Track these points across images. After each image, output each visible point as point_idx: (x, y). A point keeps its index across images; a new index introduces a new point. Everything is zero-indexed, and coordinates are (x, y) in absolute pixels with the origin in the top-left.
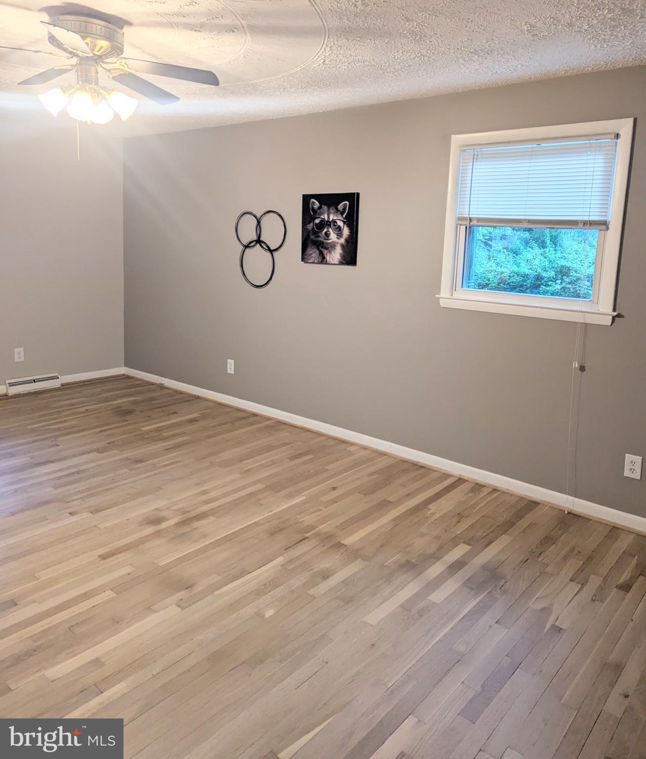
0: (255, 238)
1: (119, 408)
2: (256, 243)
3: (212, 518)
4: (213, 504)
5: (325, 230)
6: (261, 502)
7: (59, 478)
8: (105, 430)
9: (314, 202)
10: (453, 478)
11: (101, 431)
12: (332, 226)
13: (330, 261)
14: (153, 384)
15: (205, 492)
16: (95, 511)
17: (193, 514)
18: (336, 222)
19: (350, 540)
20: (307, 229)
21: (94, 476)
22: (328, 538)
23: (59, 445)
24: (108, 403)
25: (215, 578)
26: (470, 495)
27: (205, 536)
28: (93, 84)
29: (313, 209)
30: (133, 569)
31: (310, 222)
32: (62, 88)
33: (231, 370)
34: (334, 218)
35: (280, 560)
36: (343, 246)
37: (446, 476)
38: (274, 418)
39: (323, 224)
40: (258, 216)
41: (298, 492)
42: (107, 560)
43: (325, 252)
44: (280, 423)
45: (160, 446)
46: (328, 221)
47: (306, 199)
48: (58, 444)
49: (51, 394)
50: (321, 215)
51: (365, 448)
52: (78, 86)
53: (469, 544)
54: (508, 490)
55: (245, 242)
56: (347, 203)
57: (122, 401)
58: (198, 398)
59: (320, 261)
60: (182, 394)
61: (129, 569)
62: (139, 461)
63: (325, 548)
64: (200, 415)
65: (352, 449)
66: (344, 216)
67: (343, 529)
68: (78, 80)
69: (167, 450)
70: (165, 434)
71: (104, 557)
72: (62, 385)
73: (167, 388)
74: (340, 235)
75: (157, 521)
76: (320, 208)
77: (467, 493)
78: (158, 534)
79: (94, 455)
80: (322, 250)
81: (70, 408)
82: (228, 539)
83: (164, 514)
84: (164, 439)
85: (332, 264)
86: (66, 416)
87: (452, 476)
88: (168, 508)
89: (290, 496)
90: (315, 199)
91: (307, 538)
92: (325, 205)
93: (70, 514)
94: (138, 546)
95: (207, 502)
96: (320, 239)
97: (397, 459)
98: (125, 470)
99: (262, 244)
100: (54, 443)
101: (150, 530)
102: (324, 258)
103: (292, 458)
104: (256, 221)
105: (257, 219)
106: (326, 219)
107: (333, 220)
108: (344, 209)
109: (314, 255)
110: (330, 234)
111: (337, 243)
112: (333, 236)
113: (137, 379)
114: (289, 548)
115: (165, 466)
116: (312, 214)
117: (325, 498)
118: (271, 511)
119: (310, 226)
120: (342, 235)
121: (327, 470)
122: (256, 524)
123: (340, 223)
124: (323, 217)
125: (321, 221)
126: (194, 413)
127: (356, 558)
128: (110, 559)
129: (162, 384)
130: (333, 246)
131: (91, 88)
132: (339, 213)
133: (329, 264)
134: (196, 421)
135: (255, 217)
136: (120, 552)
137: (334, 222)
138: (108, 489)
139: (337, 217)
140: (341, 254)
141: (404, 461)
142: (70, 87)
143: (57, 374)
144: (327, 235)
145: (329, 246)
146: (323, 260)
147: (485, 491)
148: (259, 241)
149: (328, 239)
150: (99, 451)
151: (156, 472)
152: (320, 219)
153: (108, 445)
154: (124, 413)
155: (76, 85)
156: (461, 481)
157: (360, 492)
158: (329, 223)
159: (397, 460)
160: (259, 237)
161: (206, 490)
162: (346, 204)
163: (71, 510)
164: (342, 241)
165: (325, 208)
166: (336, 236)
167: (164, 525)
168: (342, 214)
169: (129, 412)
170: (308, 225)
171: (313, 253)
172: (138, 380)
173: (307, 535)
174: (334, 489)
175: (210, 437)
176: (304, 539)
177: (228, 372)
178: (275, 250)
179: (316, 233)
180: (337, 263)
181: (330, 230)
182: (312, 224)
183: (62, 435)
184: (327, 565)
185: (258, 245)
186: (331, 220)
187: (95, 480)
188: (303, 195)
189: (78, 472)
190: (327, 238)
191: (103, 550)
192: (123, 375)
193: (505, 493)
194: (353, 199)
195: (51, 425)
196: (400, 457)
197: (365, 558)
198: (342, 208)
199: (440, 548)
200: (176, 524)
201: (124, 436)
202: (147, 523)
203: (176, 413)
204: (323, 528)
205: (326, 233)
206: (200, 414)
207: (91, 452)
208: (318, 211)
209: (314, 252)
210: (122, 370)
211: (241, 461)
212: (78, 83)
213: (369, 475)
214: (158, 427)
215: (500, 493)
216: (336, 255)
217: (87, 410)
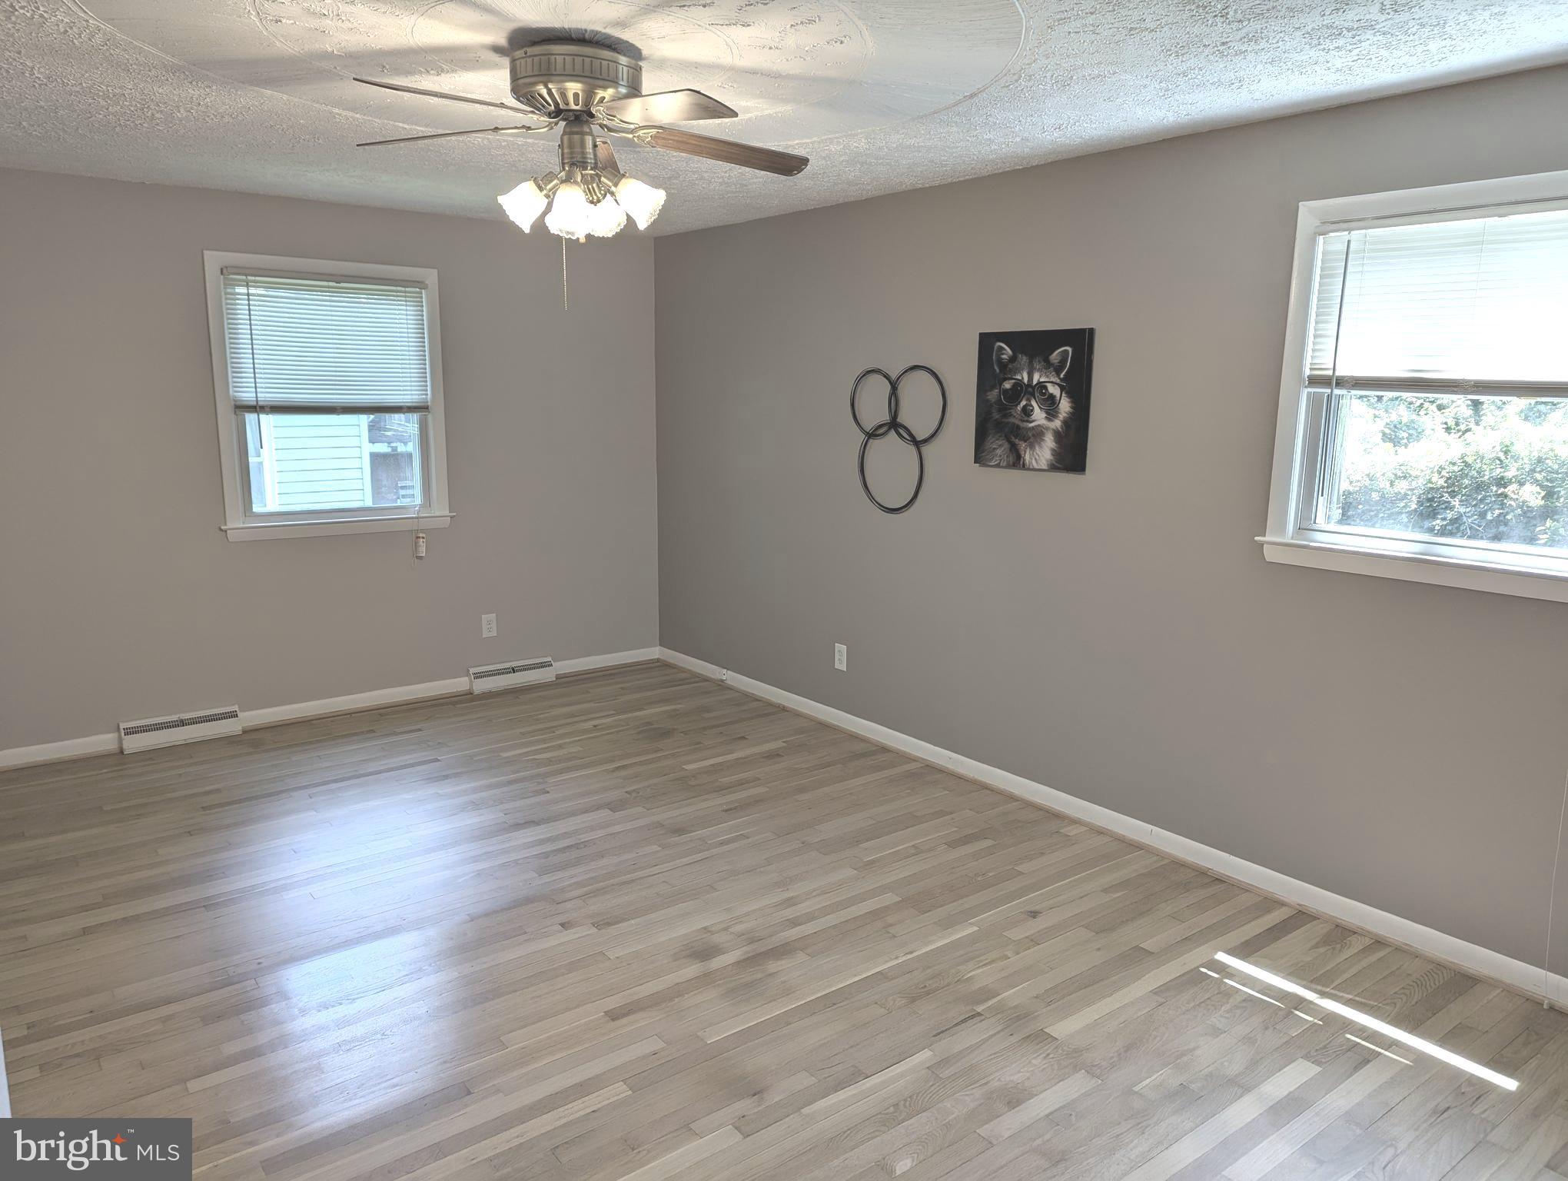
0: (886, 417)
1: (649, 723)
2: (889, 429)
3: (801, 957)
4: (803, 927)
5: (1024, 403)
6: (892, 930)
7: (546, 855)
8: (624, 767)
9: (1001, 348)
10: (1284, 909)
11: (618, 768)
12: (1037, 394)
13: (1030, 463)
14: (706, 679)
15: (790, 902)
16: (603, 923)
17: (768, 944)
18: (1046, 388)
19: (1064, 1028)
20: (988, 401)
21: (602, 855)
22: (1019, 1018)
23: (548, 792)
24: (630, 715)
25: (804, 1080)
26: (1322, 950)
27: (788, 992)
28: (589, 168)
29: (1000, 361)
30: (661, 1045)
31: (992, 388)
32: (535, 181)
33: (841, 664)
34: (1042, 380)
35: (925, 1056)
36: (1058, 436)
37: (1270, 903)
38: (922, 759)
39: (1021, 391)
40: (894, 377)
41: (964, 916)
42: (618, 1023)
43: (1023, 445)
44: (932, 769)
45: (714, 803)
46: (1029, 385)
47: (987, 341)
48: (548, 789)
49: (540, 694)
50: (1015, 373)
51: (1101, 832)
52: (563, 174)
53: (1318, 1063)
54: (1407, 945)
55: (869, 426)
56: (1069, 349)
57: (653, 711)
58: (784, 709)
59: (1011, 463)
60: (757, 700)
61: (656, 1044)
62: (679, 831)
63: (1014, 1039)
64: (784, 744)
65: (1072, 831)
66: (1062, 376)
67: (1049, 1004)
68: (563, 164)
69: (726, 811)
70: (726, 780)
71: (613, 1016)
72: (558, 677)
73: (730, 688)
74: (1051, 414)
75: (704, 953)
76: (1013, 359)
77: (1316, 946)
78: (706, 979)
79: (604, 814)
80: (1017, 441)
81: (569, 721)
82: (830, 1001)
83: (719, 939)
84: (721, 789)
85: (1034, 470)
86: (563, 736)
87: (1283, 904)
88: (726, 929)
89: (948, 923)
90: (1003, 342)
91: (979, 1014)
92: (1023, 352)
93: (562, 925)
94: (671, 999)
95: (794, 923)
96: (1012, 420)
97: (1163, 858)
98: (655, 848)
99: (901, 431)
100: (541, 787)
101: (692, 970)
102: (1019, 457)
103: (953, 844)
104: (889, 387)
105: (890, 382)
106: (1026, 380)
107: (1039, 383)
108: (1063, 362)
109: (999, 452)
110: (1032, 411)
111: (1047, 428)
112: (1039, 415)
113: (682, 670)
114: (942, 1032)
115: (722, 843)
116: (998, 371)
117: (1016, 934)
118: (911, 953)
119: (993, 395)
120: (1057, 412)
121: (1021, 873)
122: (881, 976)
123: (1054, 390)
124: (1019, 377)
125: (1015, 386)
126: (776, 739)
127: (1076, 1069)
128: (624, 1021)
129: (722, 681)
130: (1038, 434)
131: (587, 174)
132: (1052, 369)
133: (1029, 469)
134: (778, 755)
135: (887, 377)
136: (642, 1009)
137: (1042, 386)
138: (624, 883)
139: (1048, 377)
140: (1053, 450)
141: (1178, 865)
142: (550, 176)
143: (549, 659)
144: (1027, 412)
145: (1030, 435)
146: (1017, 462)
147: (1357, 944)
148: (894, 424)
149: (1028, 421)
150: (613, 807)
151: (706, 854)
152: (1013, 381)
153: (628, 796)
154: (656, 734)
155: (561, 172)
156: (1302, 917)
157: (1087, 927)
158: (1030, 389)
159: (1166, 862)
160: (894, 416)
161: (792, 898)
162: (1067, 351)
163: (562, 919)
164: (1057, 424)
165: (1023, 359)
166: (1044, 415)
167: (717, 963)
168: (1058, 371)
169: (666, 734)
170: (988, 394)
171: (999, 448)
172: (683, 672)
173: (980, 1009)
174: (1034, 914)
175: (802, 790)
176: (973, 1017)
177: (836, 667)
178: (925, 441)
179: (1004, 410)
180: (1045, 467)
181: (1034, 403)
182: (996, 392)
183: (552, 774)
184: (1017, 1078)
185: (893, 432)
186: (1035, 382)
187: (604, 862)
188: (980, 334)
189: (577, 846)
190: (1026, 419)
191: (613, 1002)
192: (658, 660)
193: (1400, 950)
194: (1082, 341)
195: (536, 752)
196: (1170, 855)
197: (1091, 1070)
198: (1059, 358)
199: (1254, 1064)
200: (738, 963)
201: (655, 781)
202: (689, 956)
203: (743, 738)
204: (1011, 996)
205: (1024, 408)
206: (784, 742)
207: (598, 807)
208: (1010, 366)
209: (1000, 446)
210: (655, 652)
211: (858, 842)
212: (564, 169)
213: (1105, 891)
214: (712, 765)
215: (1389, 950)
216: (1043, 453)
217: (595, 726)
